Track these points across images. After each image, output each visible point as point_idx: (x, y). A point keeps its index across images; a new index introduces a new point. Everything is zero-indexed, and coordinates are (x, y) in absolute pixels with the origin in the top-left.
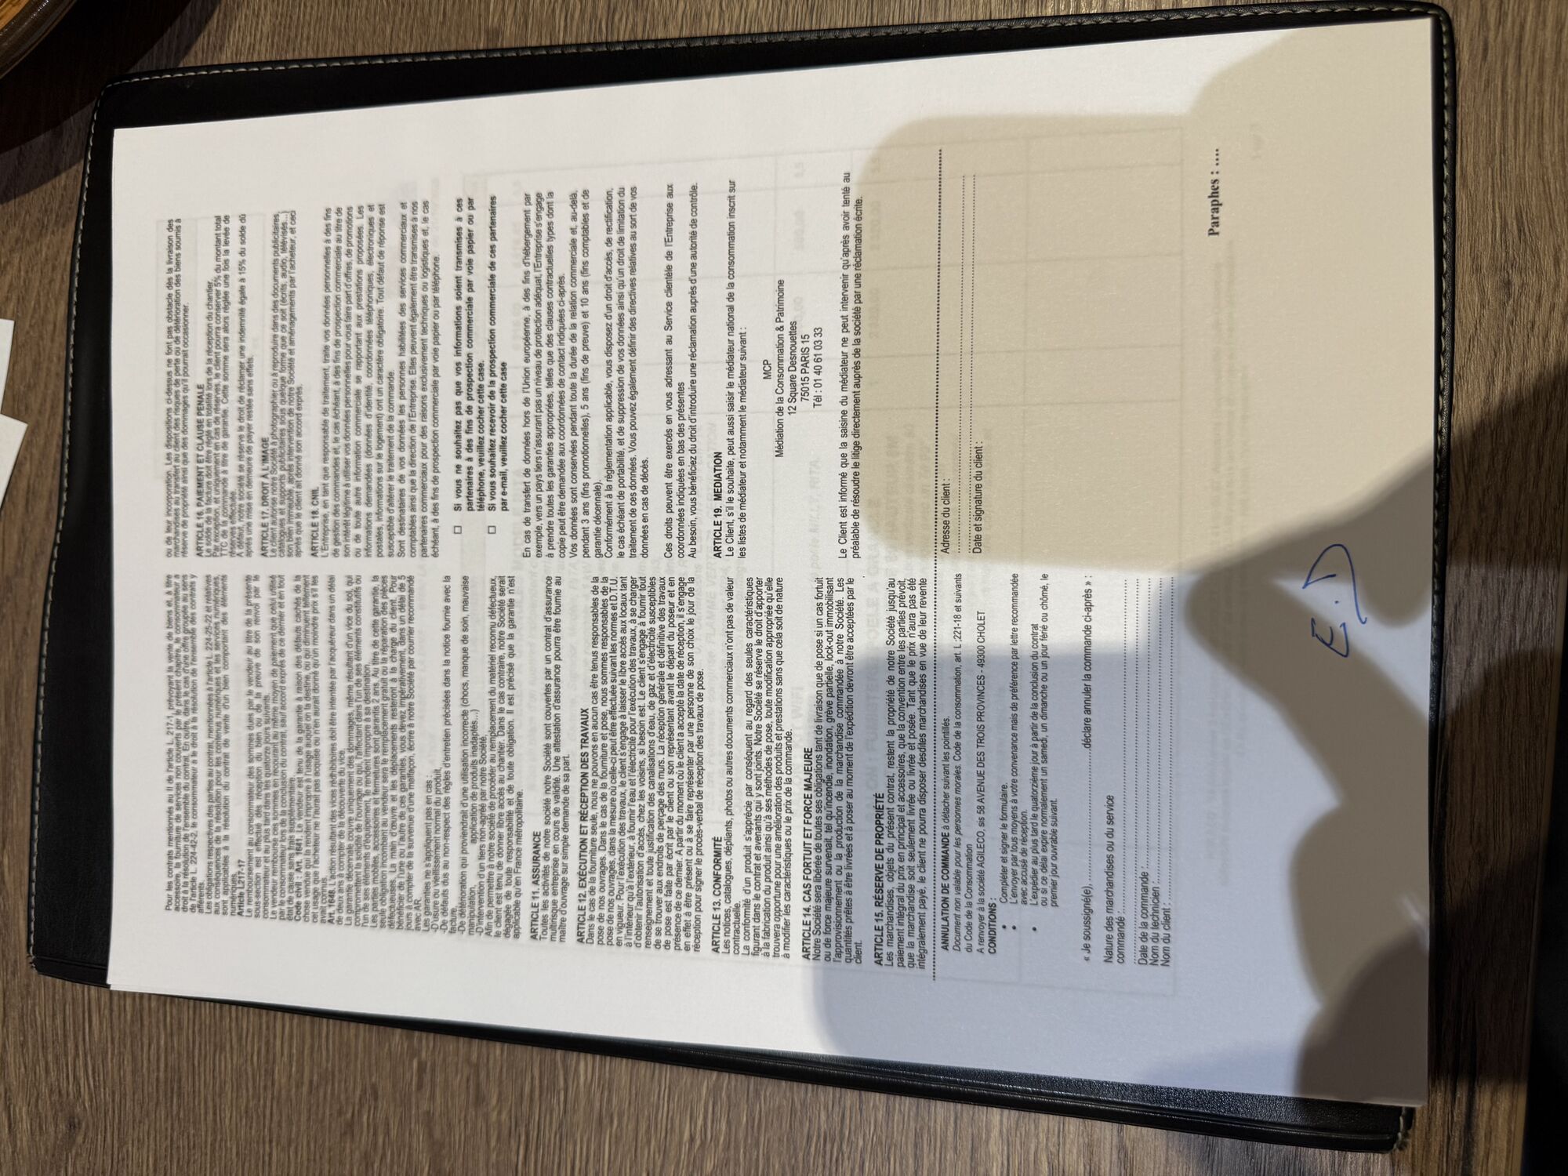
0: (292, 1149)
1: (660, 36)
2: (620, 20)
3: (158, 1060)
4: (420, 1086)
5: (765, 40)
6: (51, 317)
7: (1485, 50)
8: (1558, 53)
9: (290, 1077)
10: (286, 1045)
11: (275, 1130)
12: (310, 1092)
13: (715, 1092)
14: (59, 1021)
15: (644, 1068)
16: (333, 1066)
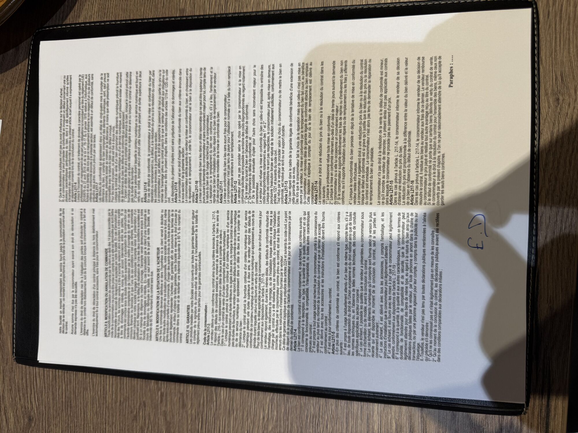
0: (114, 426)
1: (245, 11)
2: (230, 5)
3: (62, 394)
4: (161, 401)
5: (285, 12)
6: (16, 118)
7: (549, 14)
8: (575, 15)
9: (112, 399)
10: (111, 388)
11: (107, 419)
12: (120, 405)
13: (272, 400)
14: (24, 381)
15: (245, 392)
16: (129, 395)
